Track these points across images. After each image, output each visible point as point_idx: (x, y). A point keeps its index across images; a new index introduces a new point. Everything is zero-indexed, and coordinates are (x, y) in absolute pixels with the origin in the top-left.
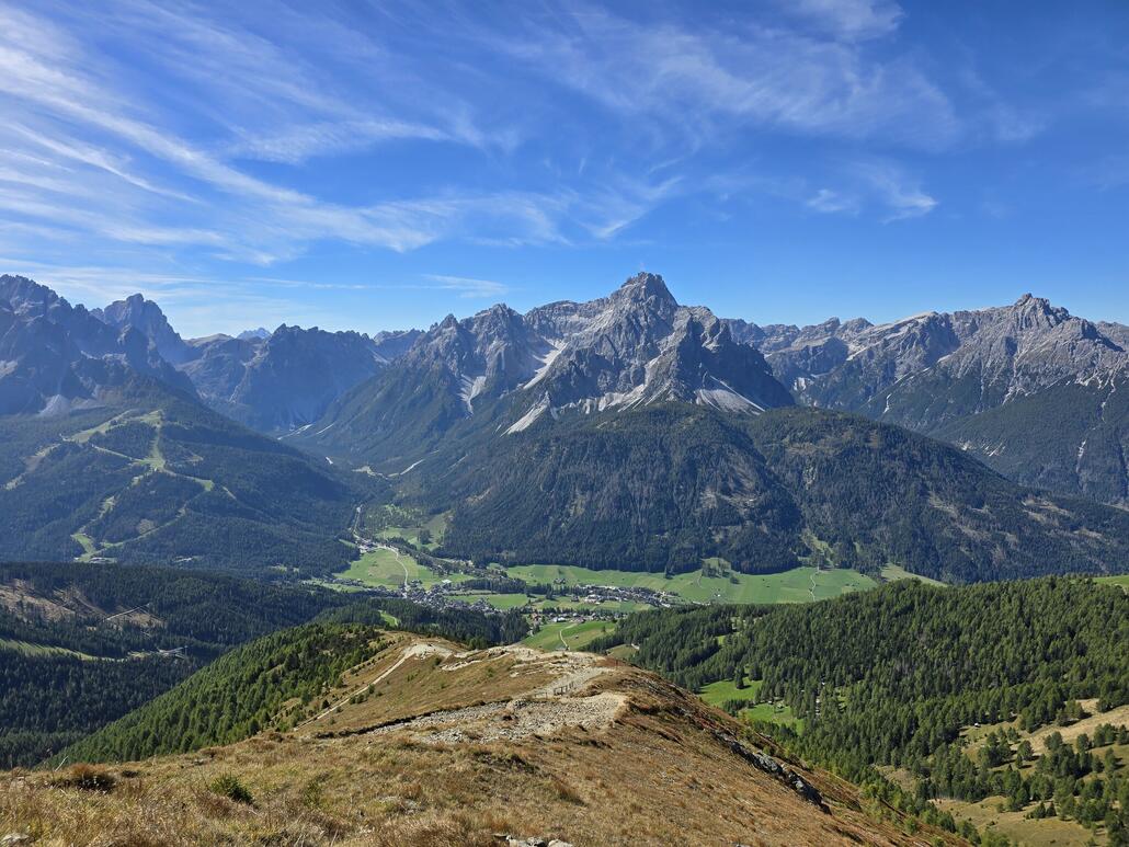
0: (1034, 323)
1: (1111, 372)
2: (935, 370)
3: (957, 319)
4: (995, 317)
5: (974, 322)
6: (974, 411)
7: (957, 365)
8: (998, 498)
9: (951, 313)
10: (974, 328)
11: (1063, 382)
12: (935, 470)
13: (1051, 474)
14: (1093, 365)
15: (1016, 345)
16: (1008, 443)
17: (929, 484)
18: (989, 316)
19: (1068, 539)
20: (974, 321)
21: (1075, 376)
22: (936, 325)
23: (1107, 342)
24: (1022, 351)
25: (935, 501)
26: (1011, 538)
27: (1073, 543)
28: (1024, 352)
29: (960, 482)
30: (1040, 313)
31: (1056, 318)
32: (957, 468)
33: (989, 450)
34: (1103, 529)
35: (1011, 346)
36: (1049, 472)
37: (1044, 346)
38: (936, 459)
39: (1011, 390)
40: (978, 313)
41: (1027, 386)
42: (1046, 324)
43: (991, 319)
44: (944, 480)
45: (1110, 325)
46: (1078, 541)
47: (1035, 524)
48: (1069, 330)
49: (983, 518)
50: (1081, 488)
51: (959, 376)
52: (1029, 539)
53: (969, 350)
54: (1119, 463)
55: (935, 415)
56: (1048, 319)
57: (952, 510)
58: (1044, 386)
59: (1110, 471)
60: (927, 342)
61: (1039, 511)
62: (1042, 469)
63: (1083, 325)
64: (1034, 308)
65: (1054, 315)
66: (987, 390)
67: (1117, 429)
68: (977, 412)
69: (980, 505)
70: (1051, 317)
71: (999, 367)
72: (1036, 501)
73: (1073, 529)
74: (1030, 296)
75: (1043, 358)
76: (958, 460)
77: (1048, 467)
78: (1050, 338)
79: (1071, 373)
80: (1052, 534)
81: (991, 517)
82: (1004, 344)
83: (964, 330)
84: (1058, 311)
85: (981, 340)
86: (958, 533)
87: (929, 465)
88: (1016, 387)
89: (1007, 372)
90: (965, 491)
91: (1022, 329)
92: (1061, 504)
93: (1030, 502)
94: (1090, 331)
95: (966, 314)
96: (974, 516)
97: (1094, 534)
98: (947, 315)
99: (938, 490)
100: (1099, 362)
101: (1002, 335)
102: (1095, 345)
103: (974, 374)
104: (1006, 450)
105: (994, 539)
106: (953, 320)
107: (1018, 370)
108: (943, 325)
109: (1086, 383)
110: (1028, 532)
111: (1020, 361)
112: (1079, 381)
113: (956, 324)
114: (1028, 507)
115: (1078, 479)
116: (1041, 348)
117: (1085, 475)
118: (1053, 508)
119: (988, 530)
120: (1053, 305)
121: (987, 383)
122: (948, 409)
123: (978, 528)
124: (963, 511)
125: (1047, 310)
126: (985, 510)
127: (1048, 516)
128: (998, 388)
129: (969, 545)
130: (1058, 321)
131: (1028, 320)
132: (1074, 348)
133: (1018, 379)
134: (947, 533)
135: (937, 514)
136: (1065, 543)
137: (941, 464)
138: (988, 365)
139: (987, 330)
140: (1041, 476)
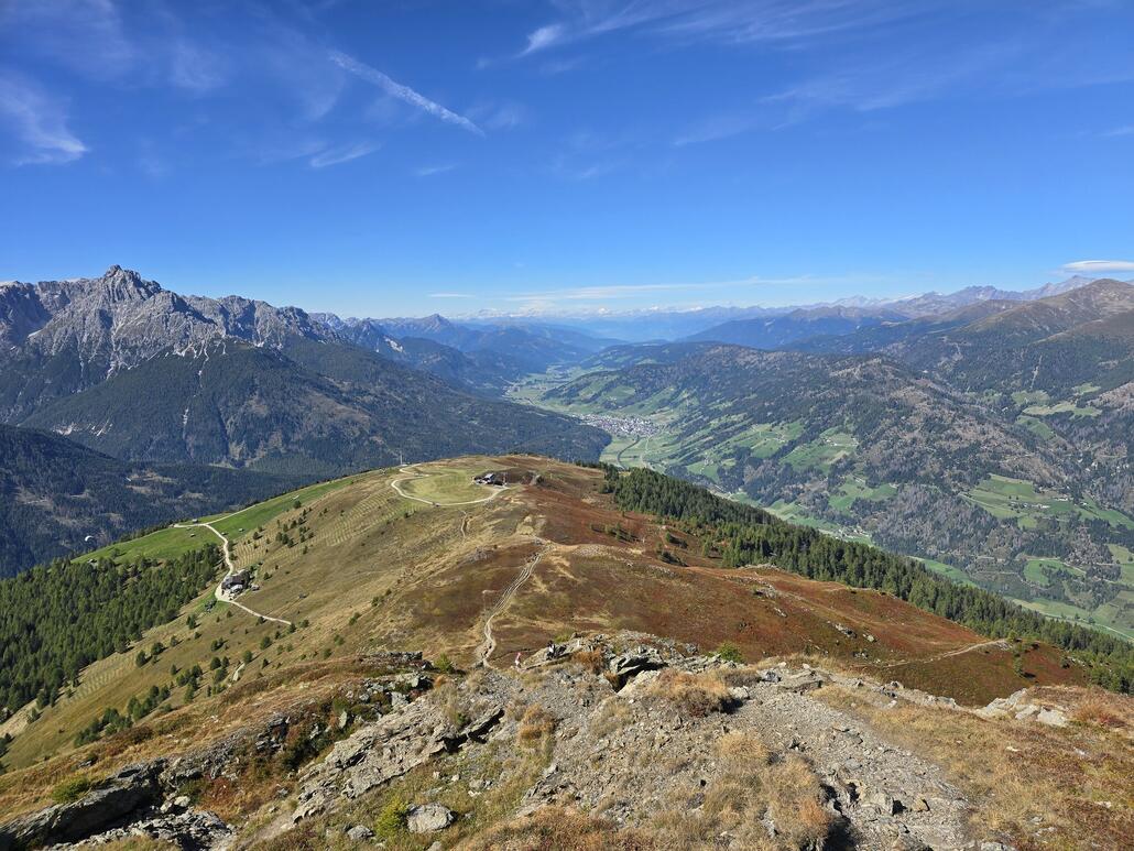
0: (126, 295)
1: (203, 342)
2: (24, 348)
3: (44, 290)
4: (87, 289)
5: (65, 295)
6: (76, 388)
7: (49, 340)
8: (99, 479)
9: (35, 282)
10: (65, 300)
11: (162, 353)
12: (21, 461)
13: (160, 444)
14: (188, 336)
15: (111, 318)
16: (115, 420)
17: (16, 478)
18: (80, 287)
19: (171, 505)
20: (63, 293)
21: (172, 348)
22: (17, 296)
23: (198, 315)
24: (118, 324)
25: (26, 497)
26: (115, 517)
27: (177, 508)
28: (120, 325)
29: (54, 470)
30: (131, 286)
31: (147, 291)
32: (49, 455)
33: (96, 430)
34: (204, 489)
35: (106, 319)
36: (158, 442)
37: (139, 319)
38: (21, 448)
39: (113, 364)
40: (67, 284)
41: (127, 359)
42: (137, 297)
43: (83, 290)
44: (35, 471)
45: (200, 299)
46: (182, 505)
47: (140, 498)
48: (160, 303)
49: (84, 503)
50: (189, 453)
51: (53, 352)
52: (135, 515)
53: (61, 324)
54: (219, 426)
55: (30, 399)
56: (140, 292)
57: (46, 503)
58: (145, 358)
59: (212, 434)
60: (10, 316)
61: (143, 484)
62: (151, 441)
63: (173, 298)
64: (124, 281)
65: (146, 288)
66: (87, 366)
67: (214, 394)
68: (79, 391)
69: (80, 491)
70: (142, 290)
71: (97, 341)
72: (139, 475)
73: (177, 494)
74: (118, 268)
75: (141, 331)
76: (49, 446)
77: (156, 438)
78: (145, 310)
79: (168, 344)
80: (158, 503)
81: (93, 500)
82: (97, 318)
83: (53, 302)
84: (149, 284)
85: (73, 313)
86: (57, 526)
87: (13, 457)
88: (117, 361)
89: (106, 346)
90: (61, 479)
91: (114, 302)
92: (164, 472)
93: (135, 476)
94: (180, 304)
95: (53, 285)
96: (73, 504)
97: (197, 495)
98: (30, 286)
99: (28, 484)
100: (192, 333)
101: (95, 308)
102: (186, 317)
103: (71, 349)
104: (114, 427)
105: (96, 524)
106: (38, 291)
107: (117, 343)
108: (27, 296)
109: (183, 354)
110: (132, 507)
111: (118, 335)
112: (177, 352)
113: (43, 296)
114: (133, 483)
115: (185, 445)
116: (136, 321)
117: (191, 440)
118: (157, 478)
119: (91, 515)
120: (145, 277)
121: (85, 360)
122: (45, 390)
123: (78, 515)
124: (59, 501)
125: (138, 283)
126: (85, 495)
127: (153, 487)
128: (99, 364)
129: (70, 537)
130: (150, 294)
131: (119, 292)
132: (167, 320)
133: (118, 353)
134: (42, 530)
135: (28, 511)
136: (169, 510)
137: (29, 454)
138: (85, 339)
139: (80, 303)
140: (151, 448)
